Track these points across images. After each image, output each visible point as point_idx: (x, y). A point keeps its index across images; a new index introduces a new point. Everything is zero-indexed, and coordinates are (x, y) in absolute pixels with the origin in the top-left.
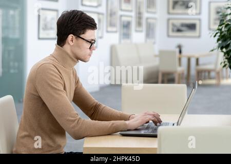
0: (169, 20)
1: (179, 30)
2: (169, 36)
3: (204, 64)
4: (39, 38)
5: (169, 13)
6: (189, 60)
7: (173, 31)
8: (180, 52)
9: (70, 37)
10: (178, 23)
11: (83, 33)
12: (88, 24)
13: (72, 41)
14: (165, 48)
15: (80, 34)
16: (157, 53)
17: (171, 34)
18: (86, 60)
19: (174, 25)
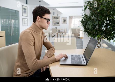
0: (53, 22)
1: (55, 24)
2: (53, 25)
3: (62, 31)
4: (23, 26)
5: (53, 20)
6: (58, 31)
7: (54, 24)
8: (56, 29)
9: (38, 17)
10: (55, 22)
11: (44, 16)
12: (46, 11)
13: (39, 19)
14: (53, 28)
15: (42, 16)
16: (51, 29)
17: (54, 25)
18: (46, 29)
19: (54, 23)
